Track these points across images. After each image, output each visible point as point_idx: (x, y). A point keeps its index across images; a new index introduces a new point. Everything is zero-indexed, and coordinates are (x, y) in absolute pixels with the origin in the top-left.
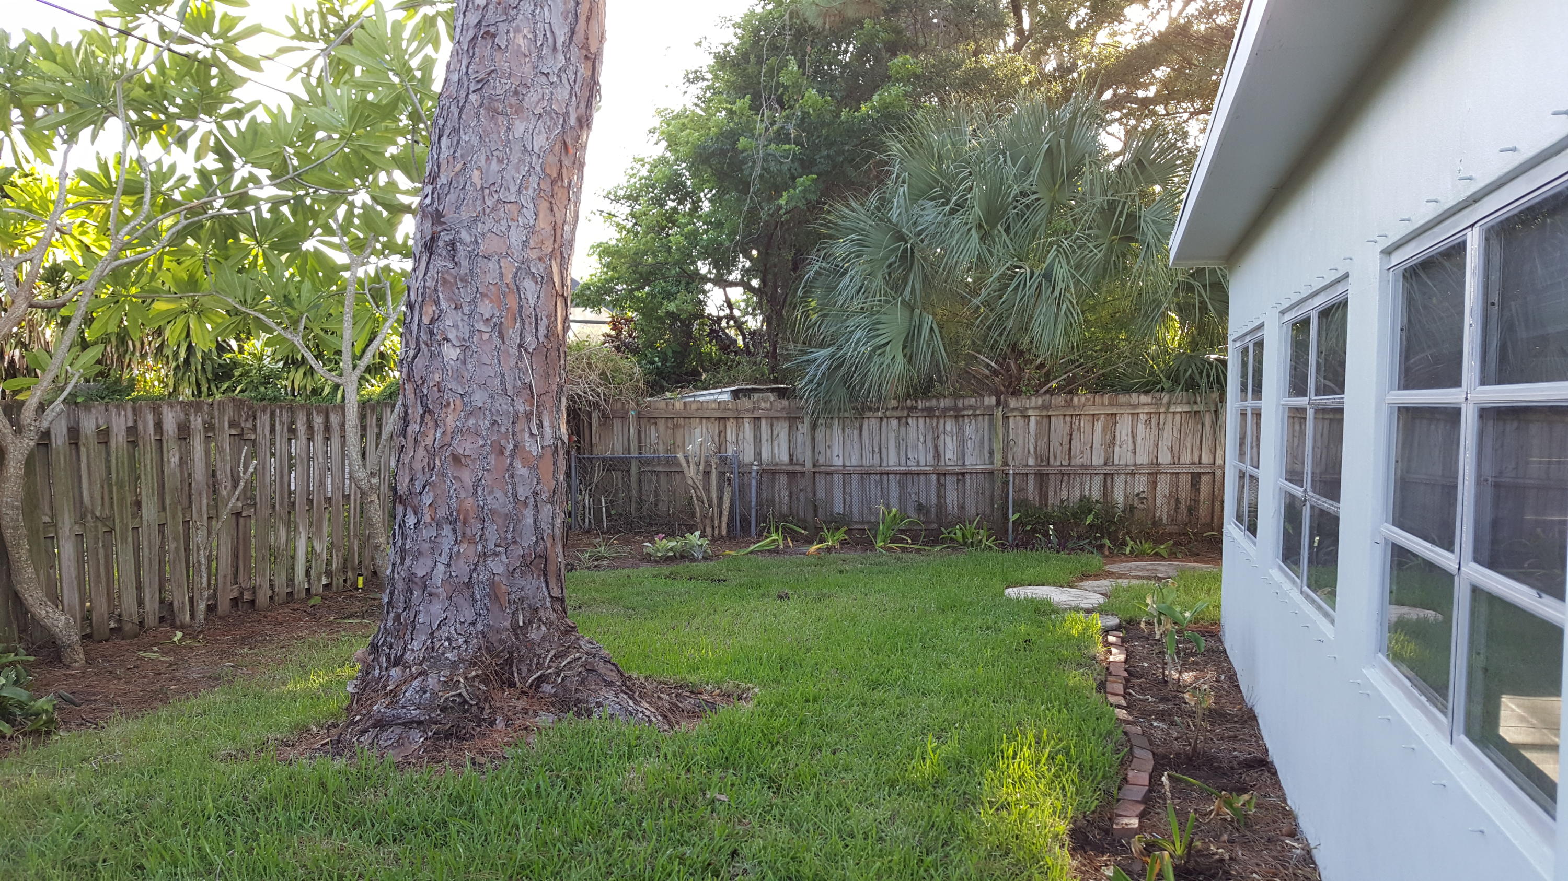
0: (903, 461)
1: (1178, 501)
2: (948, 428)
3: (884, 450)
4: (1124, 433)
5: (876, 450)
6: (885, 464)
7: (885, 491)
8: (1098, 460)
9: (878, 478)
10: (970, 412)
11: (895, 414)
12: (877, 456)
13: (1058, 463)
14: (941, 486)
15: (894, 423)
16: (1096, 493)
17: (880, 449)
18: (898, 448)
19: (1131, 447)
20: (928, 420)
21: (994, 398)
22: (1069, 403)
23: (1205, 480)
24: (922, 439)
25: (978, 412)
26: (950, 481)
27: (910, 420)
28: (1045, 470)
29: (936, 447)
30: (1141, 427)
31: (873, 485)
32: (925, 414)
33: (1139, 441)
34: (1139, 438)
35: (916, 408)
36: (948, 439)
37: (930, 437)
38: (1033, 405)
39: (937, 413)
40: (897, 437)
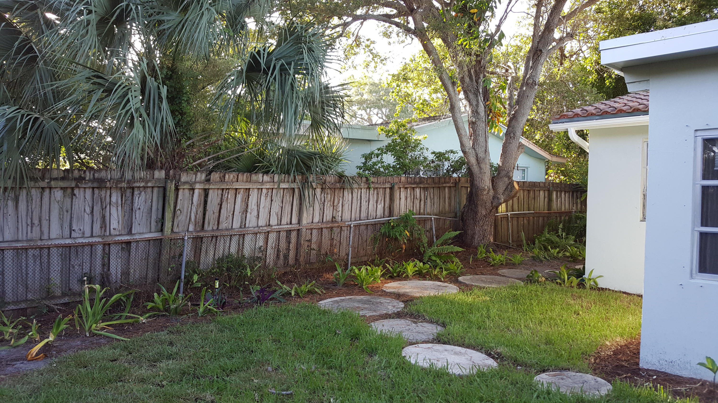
0: (67, 232)
1: (278, 251)
2: (114, 199)
3: (45, 223)
4: (253, 204)
5: (36, 222)
6: (45, 237)
7: (45, 265)
8: (236, 225)
9: (37, 252)
10: (142, 184)
11: (62, 184)
12: (36, 229)
13: (210, 228)
14: (107, 255)
15: (58, 194)
16: (233, 250)
17: (40, 221)
18: (61, 219)
19: (256, 214)
20: (96, 191)
21: (163, 172)
22: (222, 180)
23: (294, 235)
24: (88, 210)
25: (150, 184)
26: (114, 250)
27: (76, 191)
28: (201, 234)
29: (104, 217)
30: (263, 198)
31: (31, 261)
32: (95, 185)
33: (261, 210)
34: (262, 206)
35: (84, 179)
36: (114, 210)
37: (97, 208)
38: (198, 179)
39: (108, 185)
40: (61, 208)
